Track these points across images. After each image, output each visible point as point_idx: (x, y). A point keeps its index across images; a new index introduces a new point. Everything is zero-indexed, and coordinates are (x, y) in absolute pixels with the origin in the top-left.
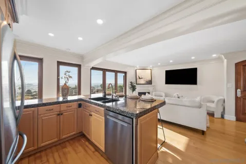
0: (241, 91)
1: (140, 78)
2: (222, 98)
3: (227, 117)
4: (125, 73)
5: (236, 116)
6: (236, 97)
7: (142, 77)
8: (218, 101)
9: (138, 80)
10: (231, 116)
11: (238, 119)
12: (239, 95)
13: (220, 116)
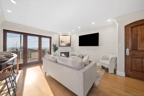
0: (129, 51)
1: (62, 42)
2: (115, 56)
3: (118, 73)
4: (50, 38)
5: (125, 72)
6: (126, 56)
7: (64, 41)
8: (112, 59)
9: (61, 43)
10: (121, 72)
11: (127, 75)
12: (128, 53)
13: (113, 72)
